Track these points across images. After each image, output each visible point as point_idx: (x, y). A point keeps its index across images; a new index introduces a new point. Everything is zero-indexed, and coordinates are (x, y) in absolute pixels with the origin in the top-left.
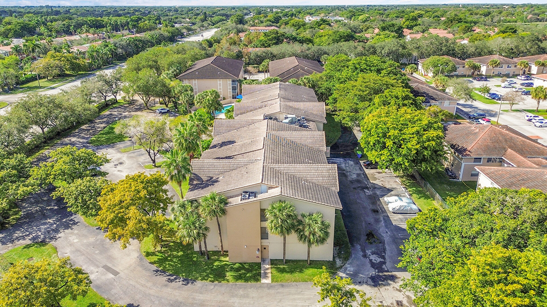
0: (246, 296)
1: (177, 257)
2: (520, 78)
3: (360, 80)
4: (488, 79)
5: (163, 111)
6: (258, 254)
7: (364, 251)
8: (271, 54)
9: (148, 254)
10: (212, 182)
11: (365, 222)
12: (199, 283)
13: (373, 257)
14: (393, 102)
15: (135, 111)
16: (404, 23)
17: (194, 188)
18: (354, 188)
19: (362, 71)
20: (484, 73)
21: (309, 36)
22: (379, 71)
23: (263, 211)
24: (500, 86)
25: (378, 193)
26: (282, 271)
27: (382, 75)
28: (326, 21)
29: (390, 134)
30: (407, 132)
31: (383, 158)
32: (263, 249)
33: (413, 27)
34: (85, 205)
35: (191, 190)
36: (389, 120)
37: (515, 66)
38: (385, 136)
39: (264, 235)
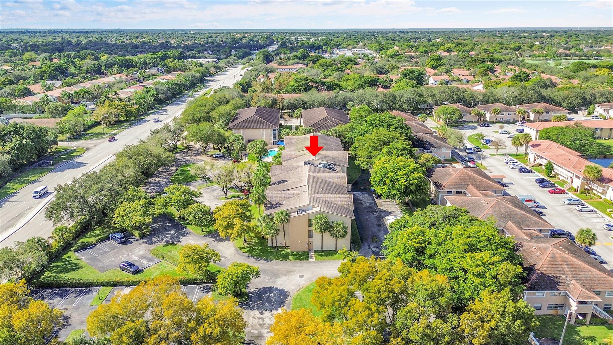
0: (302, 266)
1: (259, 250)
2: (518, 124)
3: (374, 134)
4: (490, 125)
5: (218, 156)
6: (307, 246)
7: (369, 246)
8: (303, 101)
9: (241, 248)
10: (278, 205)
11: (372, 231)
12: (274, 261)
13: (374, 249)
14: (394, 152)
15: (195, 156)
16: (429, 62)
17: (267, 208)
18: (367, 212)
19: (376, 125)
20: (488, 120)
21: (336, 81)
22: (389, 126)
23: (310, 221)
24: (498, 132)
25: (382, 214)
26: (321, 255)
27: (391, 130)
28: (353, 61)
29: (388, 175)
30: (399, 174)
31: (384, 191)
32: (310, 243)
33: (438, 67)
34: (200, 220)
35: (267, 209)
36: (388, 166)
37: (515, 114)
38: (385, 177)
39: (310, 235)
